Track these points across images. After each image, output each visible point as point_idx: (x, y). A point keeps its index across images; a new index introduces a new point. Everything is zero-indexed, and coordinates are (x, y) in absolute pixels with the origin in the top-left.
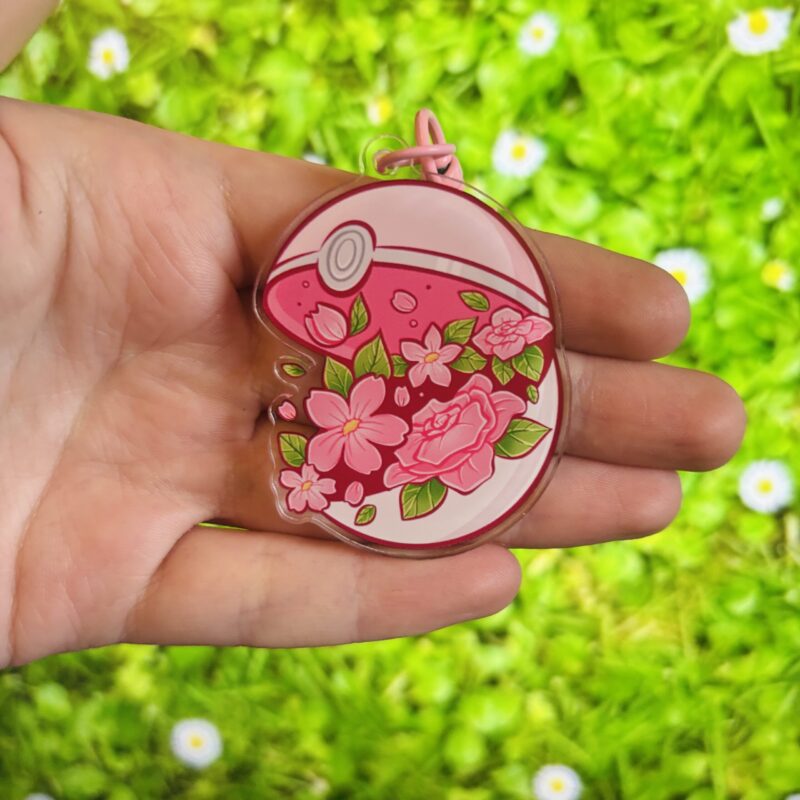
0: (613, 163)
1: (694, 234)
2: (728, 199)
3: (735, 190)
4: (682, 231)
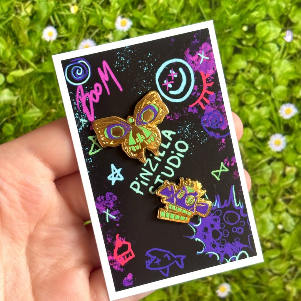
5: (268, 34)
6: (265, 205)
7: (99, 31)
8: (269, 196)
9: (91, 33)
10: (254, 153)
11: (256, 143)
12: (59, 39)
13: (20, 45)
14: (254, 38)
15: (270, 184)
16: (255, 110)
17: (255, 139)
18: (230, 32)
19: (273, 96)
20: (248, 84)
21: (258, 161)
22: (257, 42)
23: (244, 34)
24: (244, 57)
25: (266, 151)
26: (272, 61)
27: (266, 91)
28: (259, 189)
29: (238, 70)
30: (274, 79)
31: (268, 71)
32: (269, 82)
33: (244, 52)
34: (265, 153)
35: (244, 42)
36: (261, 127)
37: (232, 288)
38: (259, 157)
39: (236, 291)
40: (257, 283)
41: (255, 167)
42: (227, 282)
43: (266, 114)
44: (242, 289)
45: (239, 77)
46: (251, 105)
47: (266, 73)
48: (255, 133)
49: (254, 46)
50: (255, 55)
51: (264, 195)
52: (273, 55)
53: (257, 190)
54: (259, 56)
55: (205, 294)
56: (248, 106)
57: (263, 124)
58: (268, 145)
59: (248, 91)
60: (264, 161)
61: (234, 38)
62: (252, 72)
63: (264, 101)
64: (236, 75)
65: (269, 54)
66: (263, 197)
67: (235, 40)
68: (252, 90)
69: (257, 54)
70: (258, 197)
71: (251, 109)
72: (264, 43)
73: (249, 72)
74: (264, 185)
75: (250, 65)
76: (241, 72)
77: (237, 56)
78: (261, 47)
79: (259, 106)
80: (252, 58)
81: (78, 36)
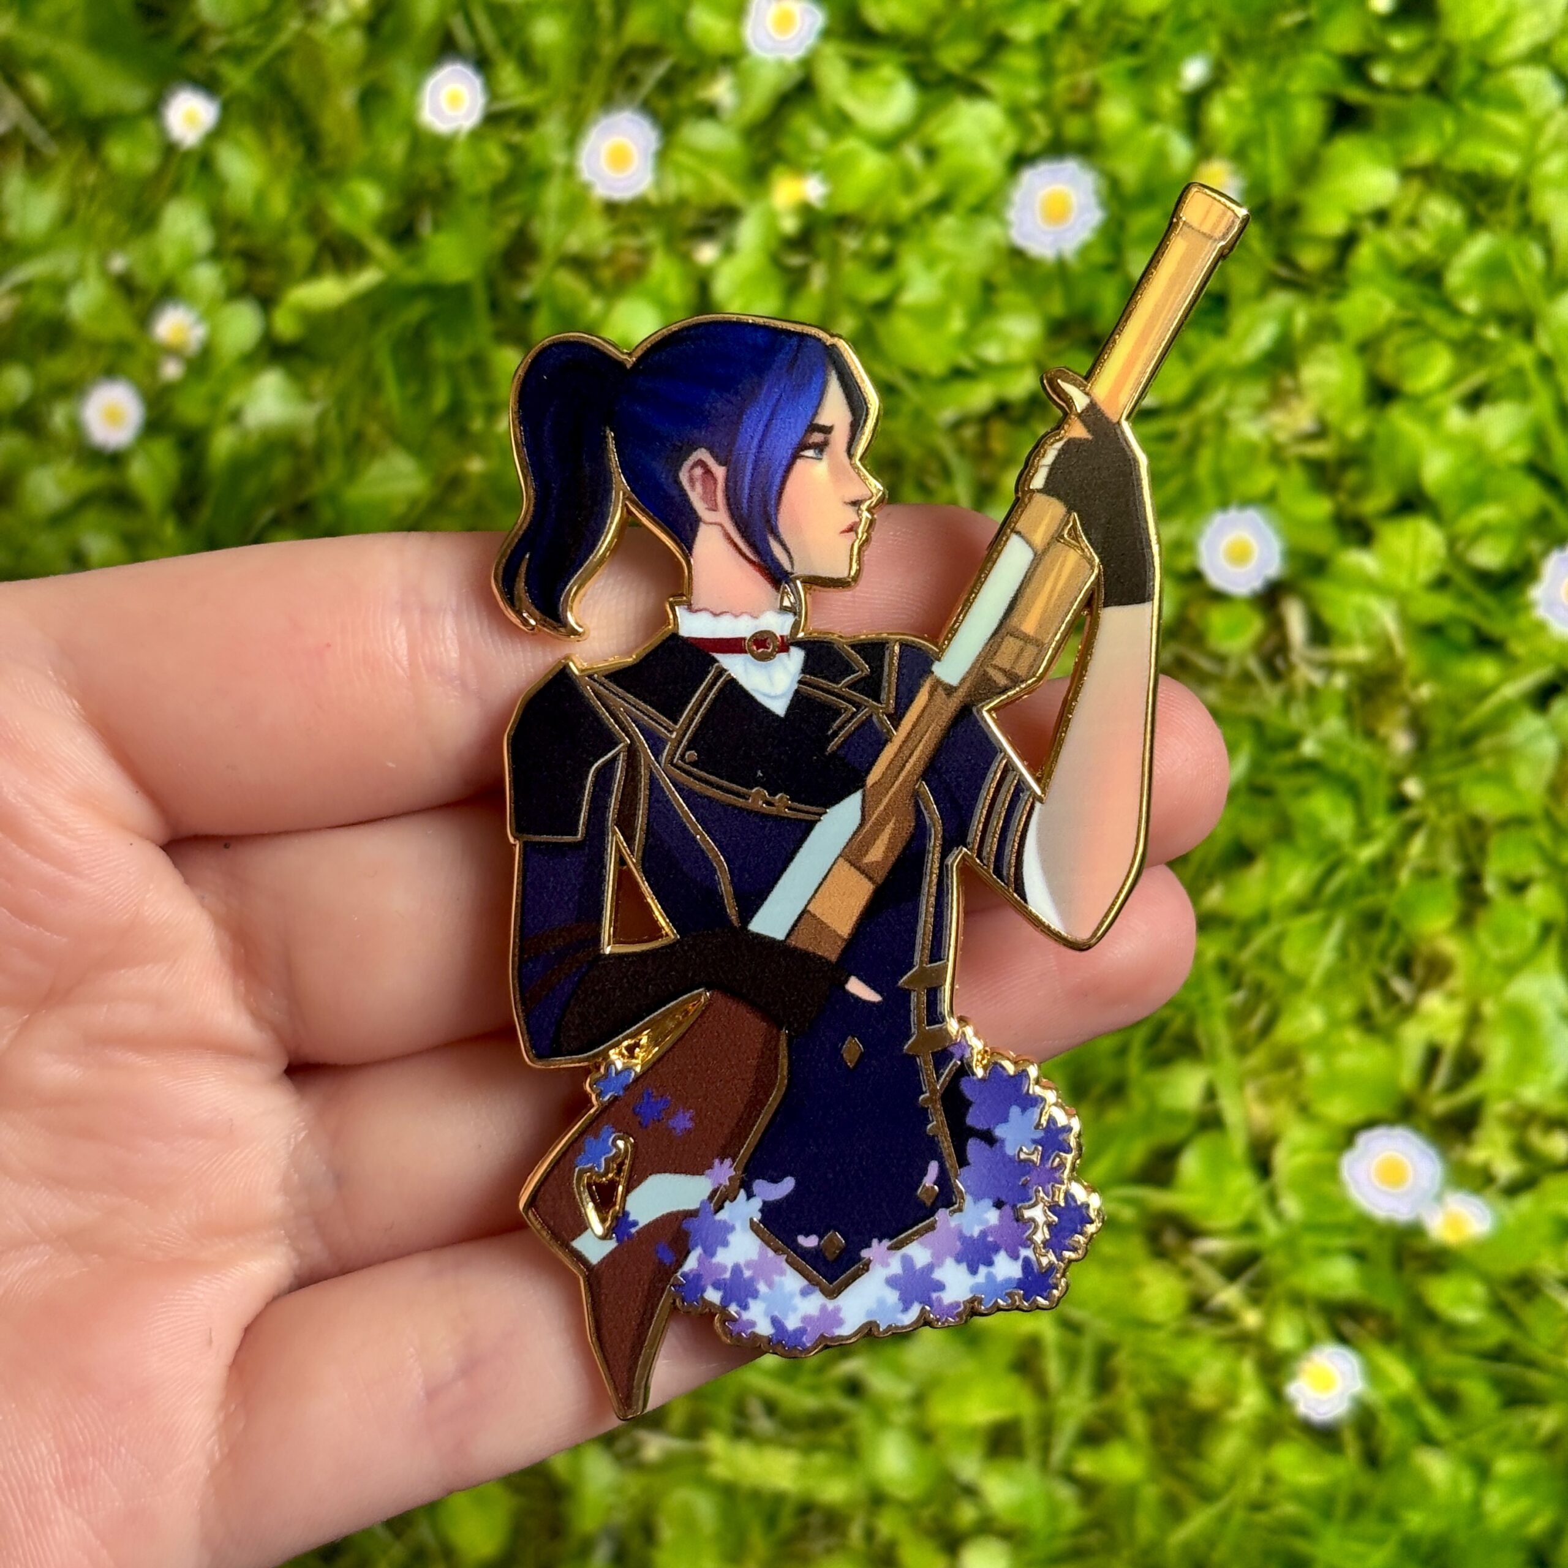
0: (936, 21)
1: (1074, 128)
2: (1128, 62)
3: (1135, 47)
4: (1056, 124)
5: (1504, 23)
6: (1532, 929)
7: (674, 69)
8: (1546, 879)
9: (633, 82)
10: (1461, 651)
11: (1464, 597)
12: (493, 119)
13: (329, 162)
14: (1429, 45)
15: (1549, 817)
16: (1456, 419)
17: (1460, 578)
18: (1305, 27)
19: (1544, 342)
20: (1408, 289)
21: (1482, 694)
22: (1447, 66)
23: (1375, 28)
24: (1384, 147)
25: (1522, 635)
26: (1532, 160)
27: (1506, 320)
28: (1494, 843)
29: (1355, 217)
30: (1549, 252)
31: (1511, 214)
32: (1519, 272)
33: (1381, 123)
34: (1518, 648)
35: (1381, 73)
36: (1491, 513)
37: (1373, 1374)
38: (1487, 670)
39: (1391, 1392)
40: (1502, 1353)
41: (1467, 723)
42: (1343, 1339)
43: (1512, 442)
44: (1423, 1379)
45: (1364, 256)
46: (1428, 394)
47: (1503, 224)
48: (1460, 546)
49: (1435, 88)
50: (1440, 133)
51: (1518, 874)
52: (1537, 128)
53: (1482, 849)
54: (1460, 137)
55: (1230, 1400)
56: (1417, 401)
57: (1497, 497)
58: (1528, 607)
59: (1410, 324)
60: (1511, 690)
61: (1329, 53)
62: (1427, 222)
63: (1500, 370)
64: (1347, 243)
65: (1510, 124)
66: (1518, 887)
67: (1331, 66)
68: (1432, 316)
69: (1449, 127)
70: (1490, 886)
71: (1433, 419)
72: (1485, 68)
73: (1412, 222)
74: (1521, 821)
75: (1416, 186)
76: (1368, 227)
77: (1346, 147)
78: (1473, 91)
79: (1474, 401)
80: (1424, 151)
81: (577, 99)
